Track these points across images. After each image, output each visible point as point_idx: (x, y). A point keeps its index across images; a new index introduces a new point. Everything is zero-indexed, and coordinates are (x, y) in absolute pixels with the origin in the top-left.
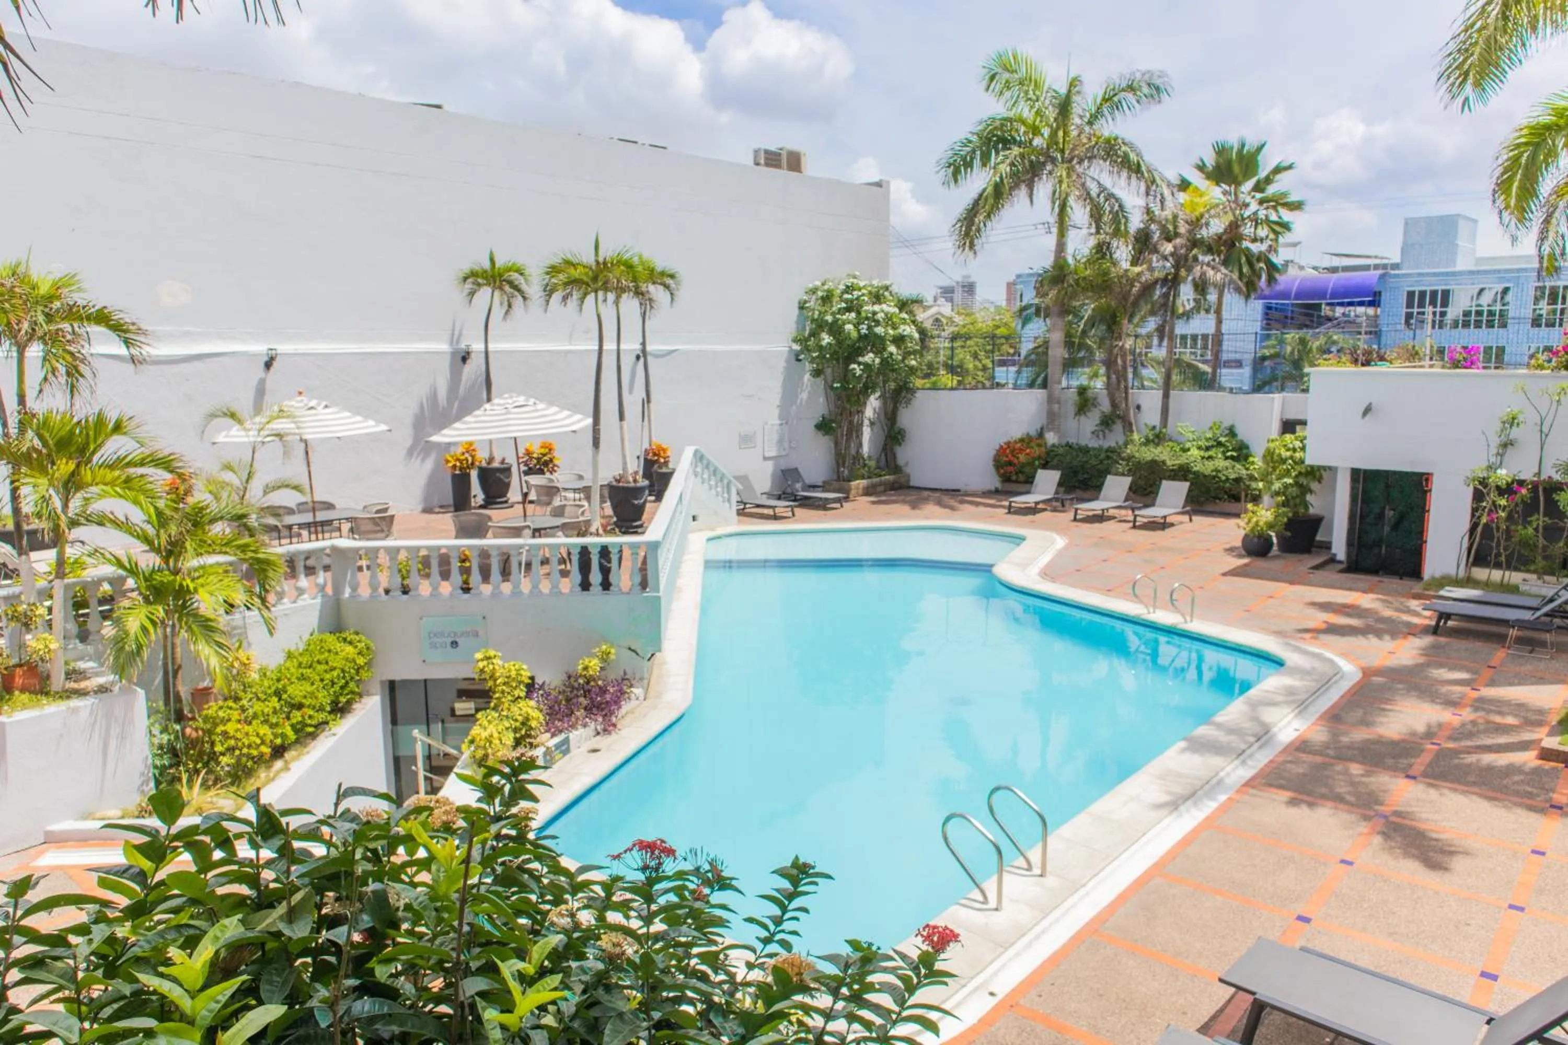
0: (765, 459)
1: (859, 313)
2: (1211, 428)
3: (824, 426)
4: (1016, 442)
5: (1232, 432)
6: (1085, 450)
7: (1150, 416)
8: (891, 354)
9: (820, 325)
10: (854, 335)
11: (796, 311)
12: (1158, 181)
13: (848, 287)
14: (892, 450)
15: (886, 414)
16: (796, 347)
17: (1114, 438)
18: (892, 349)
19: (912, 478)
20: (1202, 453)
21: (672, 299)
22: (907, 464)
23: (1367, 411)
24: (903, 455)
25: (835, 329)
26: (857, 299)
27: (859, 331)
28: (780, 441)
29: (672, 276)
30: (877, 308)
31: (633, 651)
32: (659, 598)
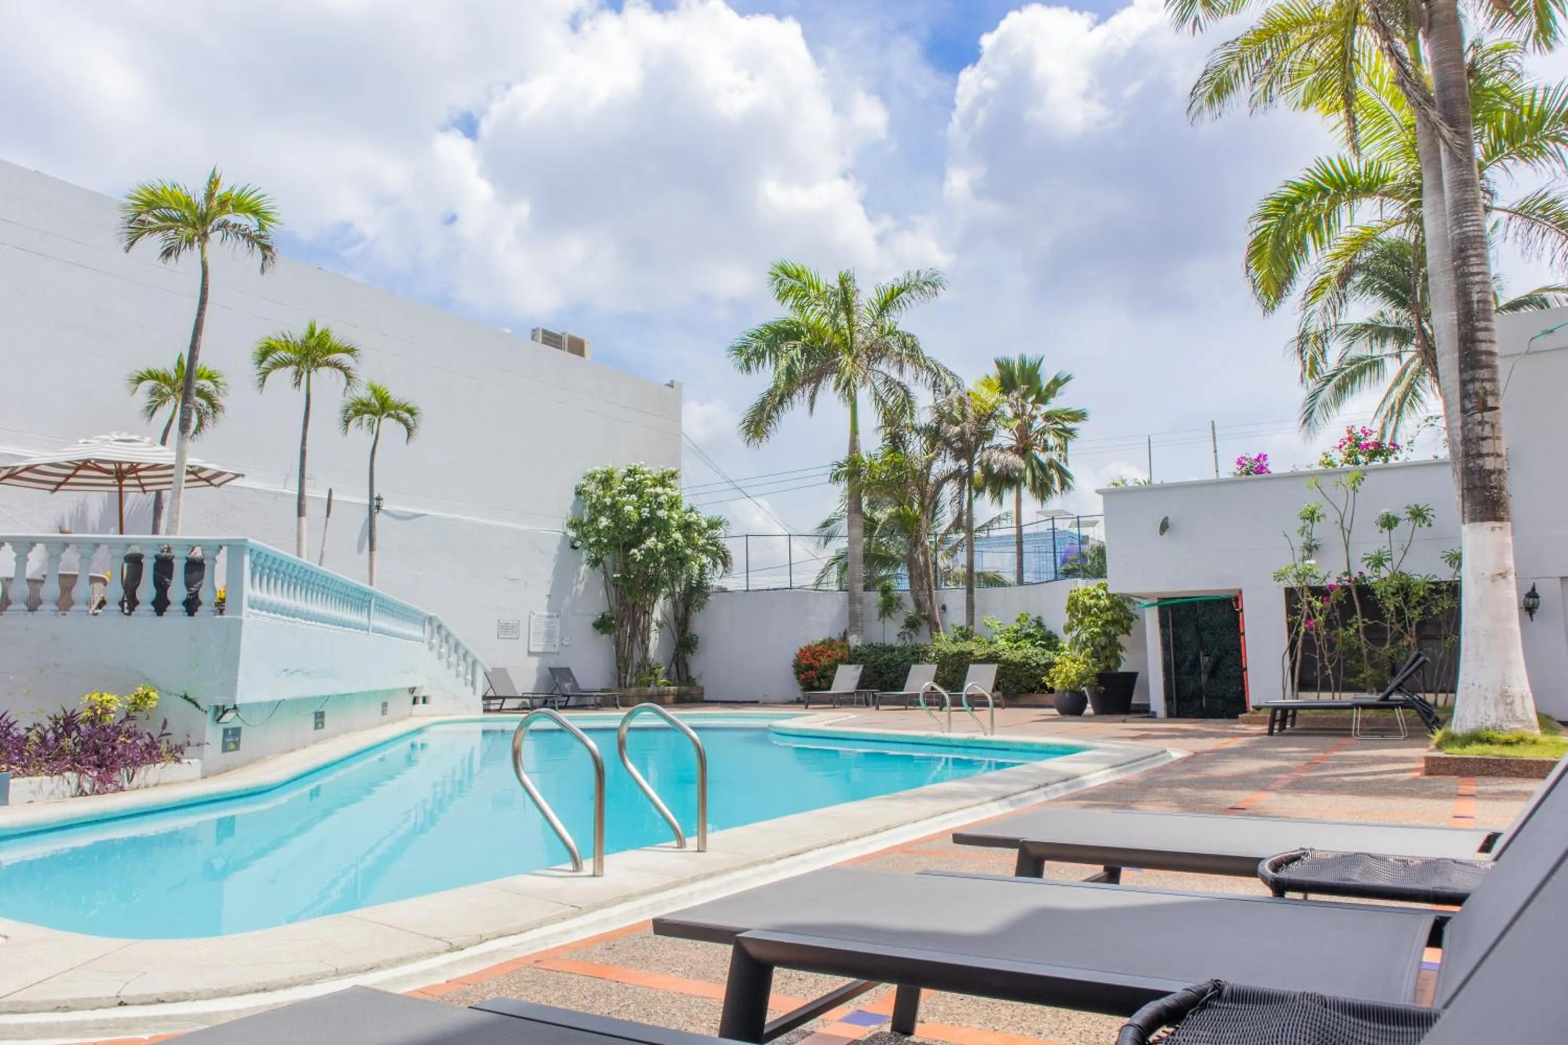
0: (530, 653)
1: (640, 497)
2: (1018, 620)
3: (602, 625)
4: (817, 645)
5: (1039, 624)
6: (892, 649)
7: (956, 616)
8: (676, 541)
9: (598, 510)
10: (635, 517)
11: (573, 497)
12: (942, 374)
13: (629, 471)
14: (684, 659)
15: (676, 619)
16: (572, 534)
17: (922, 639)
18: (677, 535)
19: (706, 691)
20: (1011, 644)
21: (409, 436)
22: (700, 676)
23: (1164, 527)
24: (698, 665)
25: (615, 510)
26: (640, 482)
27: (640, 514)
28: (549, 635)
29: (411, 412)
30: (659, 490)
31: (190, 700)
32: (241, 622)
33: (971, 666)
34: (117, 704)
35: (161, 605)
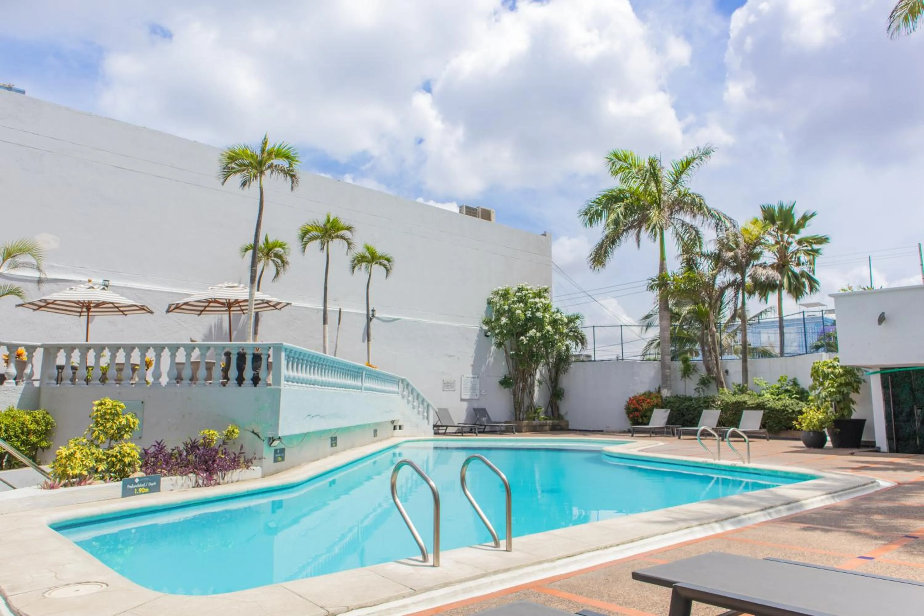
0: (462, 400)
1: (526, 304)
2: (779, 380)
3: (505, 383)
4: (640, 396)
5: (795, 383)
6: (690, 399)
7: (736, 378)
8: (548, 331)
9: (500, 313)
10: (522, 317)
11: (486, 305)
12: (723, 219)
13: (519, 289)
14: (556, 403)
15: (551, 379)
16: (486, 328)
17: (712, 391)
18: (549, 328)
19: (570, 423)
20: (774, 397)
21: (388, 275)
22: (566, 413)
23: (882, 319)
24: (565, 407)
25: (511, 313)
26: (525, 295)
27: (525, 315)
28: (473, 388)
29: (388, 260)
30: (537, 300)
31: (255, 434)
32: (280, 390)
33: (744, 412)
34: (216, 435)
35: (240, 380)
